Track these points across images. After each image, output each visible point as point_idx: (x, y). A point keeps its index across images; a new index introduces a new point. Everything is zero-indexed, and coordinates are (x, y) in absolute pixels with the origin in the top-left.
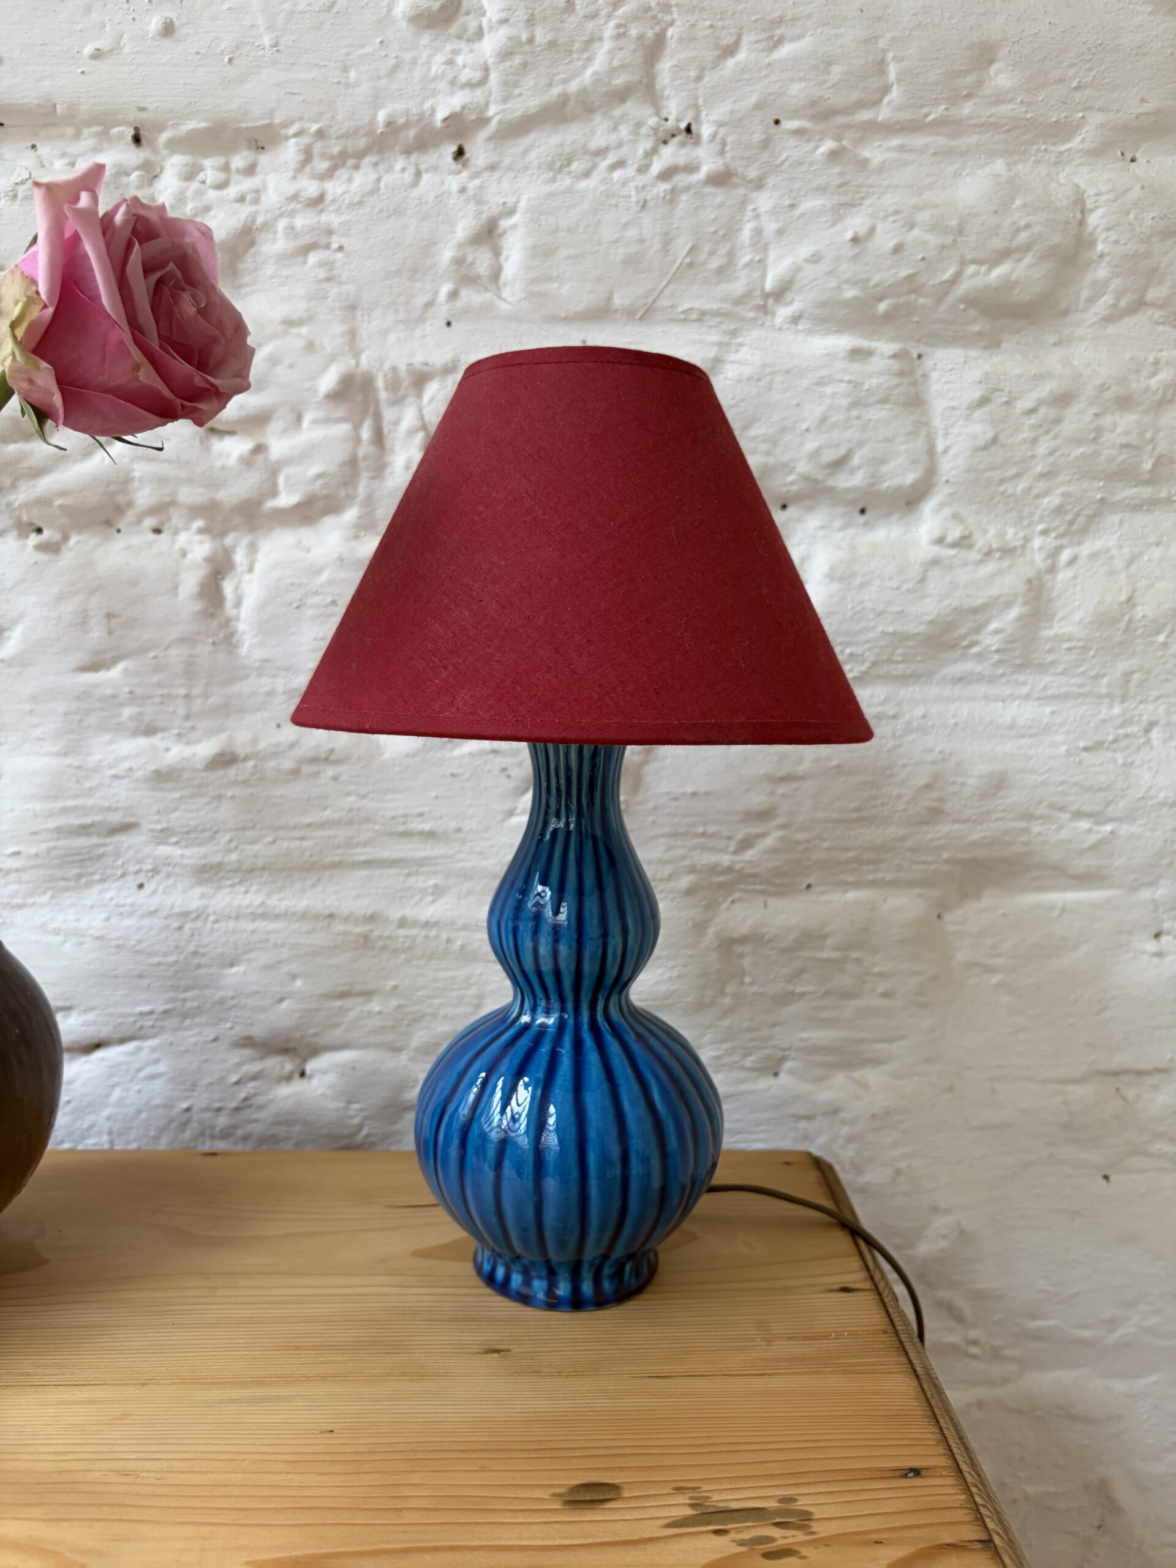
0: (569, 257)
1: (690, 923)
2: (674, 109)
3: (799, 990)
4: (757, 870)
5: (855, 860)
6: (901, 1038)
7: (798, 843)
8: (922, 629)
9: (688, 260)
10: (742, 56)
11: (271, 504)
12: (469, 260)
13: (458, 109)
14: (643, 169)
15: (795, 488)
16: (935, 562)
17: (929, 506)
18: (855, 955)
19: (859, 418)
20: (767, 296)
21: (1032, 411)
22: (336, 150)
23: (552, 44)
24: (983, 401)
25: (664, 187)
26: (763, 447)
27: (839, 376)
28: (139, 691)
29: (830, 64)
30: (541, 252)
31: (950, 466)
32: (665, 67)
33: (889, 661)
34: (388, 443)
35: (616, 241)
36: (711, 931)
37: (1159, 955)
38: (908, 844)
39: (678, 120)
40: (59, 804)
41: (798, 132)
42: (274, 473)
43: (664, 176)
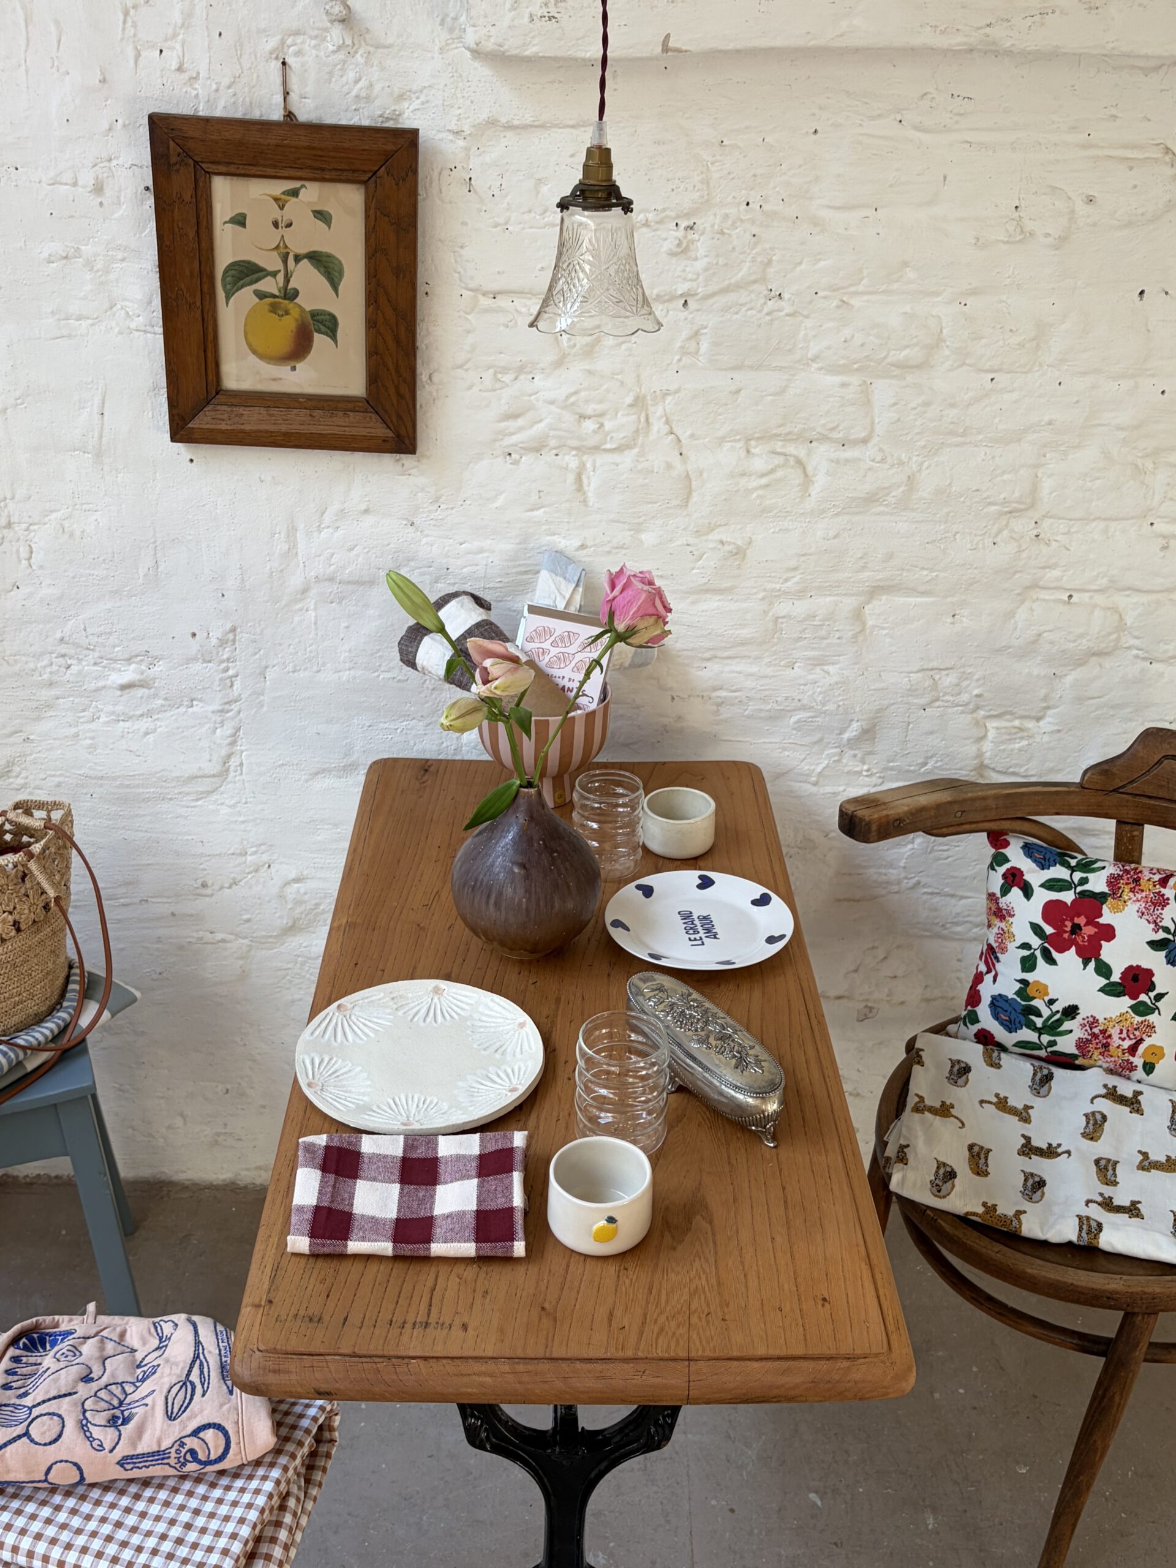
0: (727, 346)
1: (762, 611)
2: (774, 287)
3: (803, 636)
4: (790, 591)
5: (830, 586)
6: (844, 655)
7: (807, 580)
8: (863, 496)
9: (776, 347)
10: (803, 266)
11: (603, 447)
12: (687, 346)
13: (685, 289)
14: (760, 312)
15: (815, 436)
16: (870, 469)
17: (870, 445)
18: (827, 623)
19: (842, 411)
20: (810, 359)
21: (915, 408)
23: (726, 265)
24: (895, 404)
25: (768, 318)
26: (804, 421)
27: (836, 393)
28: (550, 520)
29: (838, 270)
30: (716, 344)
31: (879, 430)
32: (771, 270)
33: (849, 507)
34: (650, 420)
35: (747, 340)
36: (770, 614)
37: (953, 623)
38: (852, 580)
39: (775, 291)
40: (517, 563)
41: (825, 297)
42: (607, 435)
43: (767, 314)
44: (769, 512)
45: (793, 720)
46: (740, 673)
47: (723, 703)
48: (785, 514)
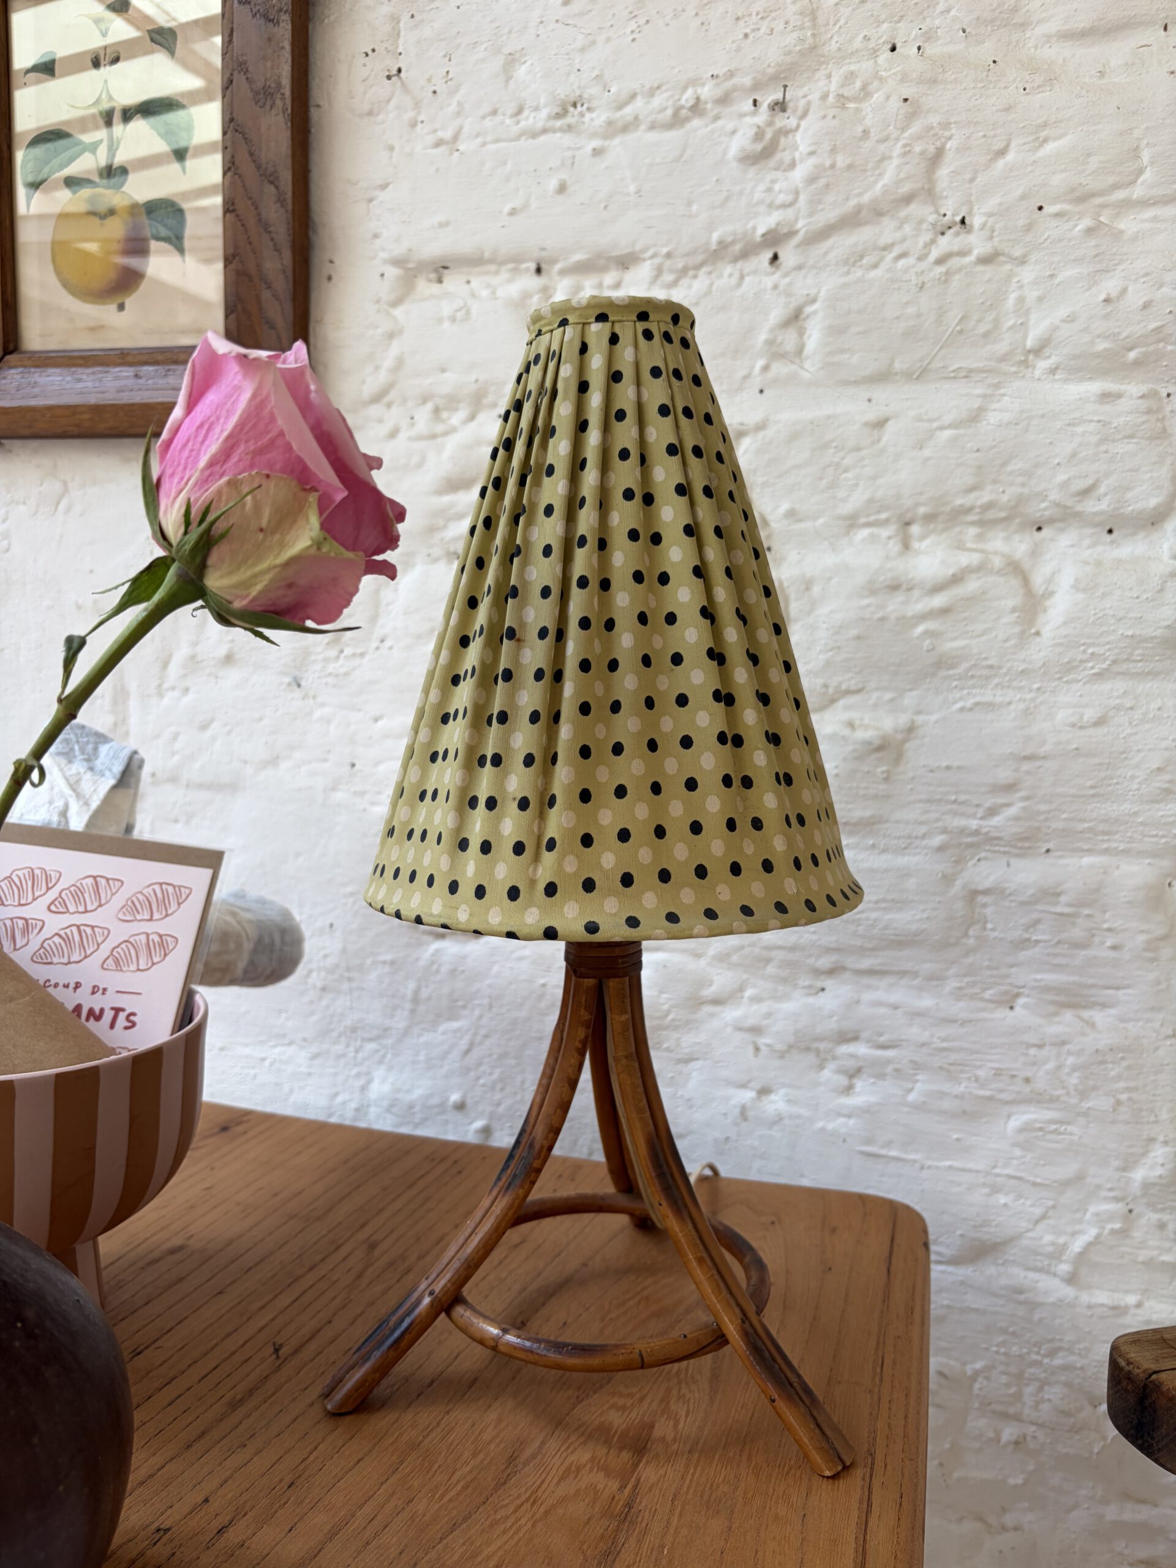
0: (858, 333)
1: (940, 875)
2: (951, 208)
3: (1034, 938)
4: (1002, 834)
5: (1090, 830)
6: (1128, 987)
7: (1039, 813)
8: (1158, 633)
9: (958, 328)
10: (1010, 157)
12: (779, 340)
13: (773, 226)
14: (921, 259)
15: (1047, 513)
16: (1173, 575)
17: (1171, 525)
18: (1086, 912)
19: (1106, 452)
20: (1029, 351)
22: (680, 265)
23: (850, 167)
25: (940, 269)
26: (1020, 480)
27: (1090, 417)
29: (1089, 155)
30: (836, 331)
32: (943, 173)
33: (1127, 660)
35: (898, 318)
36: (959, 883)
38: (1140, 820)
39: (953, 215)
41: (1057, 215)
43: (940, 261)
44: (951, 667)
45: (1015, 1123)
46: (896, 1007)
47: (859, 1070)
48: (985, 672)
